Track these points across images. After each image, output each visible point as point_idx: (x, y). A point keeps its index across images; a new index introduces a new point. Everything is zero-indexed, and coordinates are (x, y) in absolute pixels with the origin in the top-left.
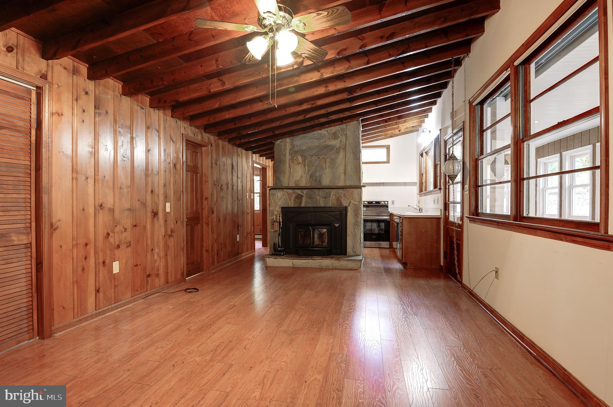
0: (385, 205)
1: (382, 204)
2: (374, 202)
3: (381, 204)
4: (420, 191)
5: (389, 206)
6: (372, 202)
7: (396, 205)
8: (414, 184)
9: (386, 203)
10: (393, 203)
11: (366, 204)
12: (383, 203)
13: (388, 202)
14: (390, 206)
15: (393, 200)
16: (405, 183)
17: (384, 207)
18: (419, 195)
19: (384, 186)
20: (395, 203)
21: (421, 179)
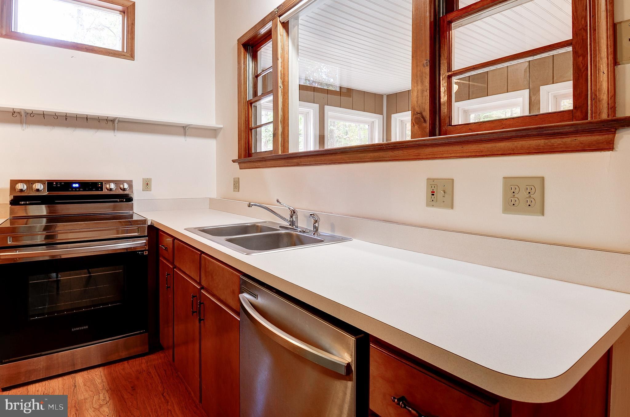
0: (121, 192)
1: (111, 190)
2: (77, 185)
3: (105, 192)
4: (243, 153)
5: (136, 196)
6: (66, 185)
7: (156, 192)
8: (211, 133)
9: (126, 186)
10: (147, 185)
11: (38, 190)
12: (112, 186)
13: (130, 183)
14: (137, 194)
15: (148, 177)
16: (185, 128)
17: (117, 202)
18: (239, 163)
19: (114, 129)
20: (153, 185)
21: (246, 117)
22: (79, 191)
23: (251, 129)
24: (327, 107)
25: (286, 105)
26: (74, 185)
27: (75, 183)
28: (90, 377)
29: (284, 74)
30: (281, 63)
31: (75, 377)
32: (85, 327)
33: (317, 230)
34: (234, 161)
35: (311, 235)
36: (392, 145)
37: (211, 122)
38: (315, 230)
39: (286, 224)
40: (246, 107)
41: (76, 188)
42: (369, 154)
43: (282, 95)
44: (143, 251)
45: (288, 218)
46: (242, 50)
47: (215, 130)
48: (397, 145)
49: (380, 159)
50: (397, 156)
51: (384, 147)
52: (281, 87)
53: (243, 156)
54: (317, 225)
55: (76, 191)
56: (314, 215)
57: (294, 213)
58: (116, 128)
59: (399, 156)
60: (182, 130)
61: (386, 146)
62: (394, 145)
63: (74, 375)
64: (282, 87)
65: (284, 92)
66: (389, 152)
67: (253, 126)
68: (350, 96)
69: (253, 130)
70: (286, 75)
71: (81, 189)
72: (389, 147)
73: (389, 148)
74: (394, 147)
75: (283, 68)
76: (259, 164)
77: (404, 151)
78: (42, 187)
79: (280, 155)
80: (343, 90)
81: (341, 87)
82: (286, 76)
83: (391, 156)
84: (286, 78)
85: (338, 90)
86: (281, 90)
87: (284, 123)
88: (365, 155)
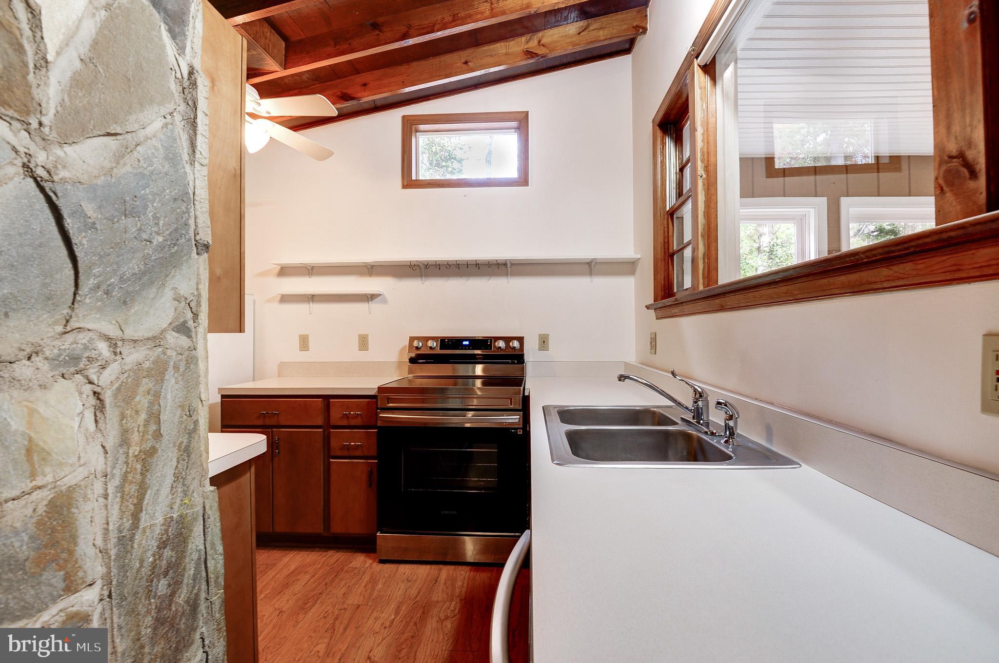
0: (513, 351)
1: (500, 348)
2: (466, 343)
3: (494, 351)
4: (660, 294)
5: (528, 357)
6: (458, 342)
7: (555, 351)
8: (627, 267)
9: (516, 344)
10: (544, 342)
11: (431, 348)
12: (501, 344)
13: (521, 340)
14: (531, 354)
15: (545, 333)
16: (591, 264)
17: (508, 363)
18: (655, 309)
19: (507, 275)
20: (551, 343)
21: (664, 237)
22: (469, 349)
23: (673, 254)
24: (844, 201)
25: (712, 205)
26: (464, 343)
27: (466, 340)
28: (454, 575)
29: (708, 153)
30: (703, 134)
31: (441, 569)
32: (453, 512)
33: (732, 434)
34: (648, 307)
35: (719, 442)
36: (880, 251)
37: (628, 251)
38: (728, 433)
39: (689, 417)
40: (666, 222)
41: (466, 345)
42: (837, 277)
43: (704, 189)
44: (517, 429)
45: (690, 404)
46: (659, 133)
47: (633, 263)
48: (893, 249)
49: (863, 288)
50: (901, 276)
51: (863, 259)
52: (701, 177)
53: (659, 297)
54: (731, 423)
55: (466, 349)
56: (726, 405)
57: (701, 396)
58: (509, 273)
59: (906, 276)
60: (587, 267)
61: (868, 254)
62: (886, 249)
63: (441, 566)
64: (704, 176)
65: (708, 184)
66: (880, 269)
67: (675, 248)
68: (898, 169)
69: (675, 257)
70: (712, 152)
71: (471, 348)
72: (874, 256)
73: (874, 258)
74: (887, 256)
75: (706, 144)
76: (676, 311)
77: (918, 262)
78: (435, 344)
79: (701, 292)
80: (882, 161)
81: (878, 157)
82: (712, 156)
83: (888, 279)
84: (712, 159)
85: (871, 161)
86: (703, 182)
87: (709, 237)
88: (831, 280)
